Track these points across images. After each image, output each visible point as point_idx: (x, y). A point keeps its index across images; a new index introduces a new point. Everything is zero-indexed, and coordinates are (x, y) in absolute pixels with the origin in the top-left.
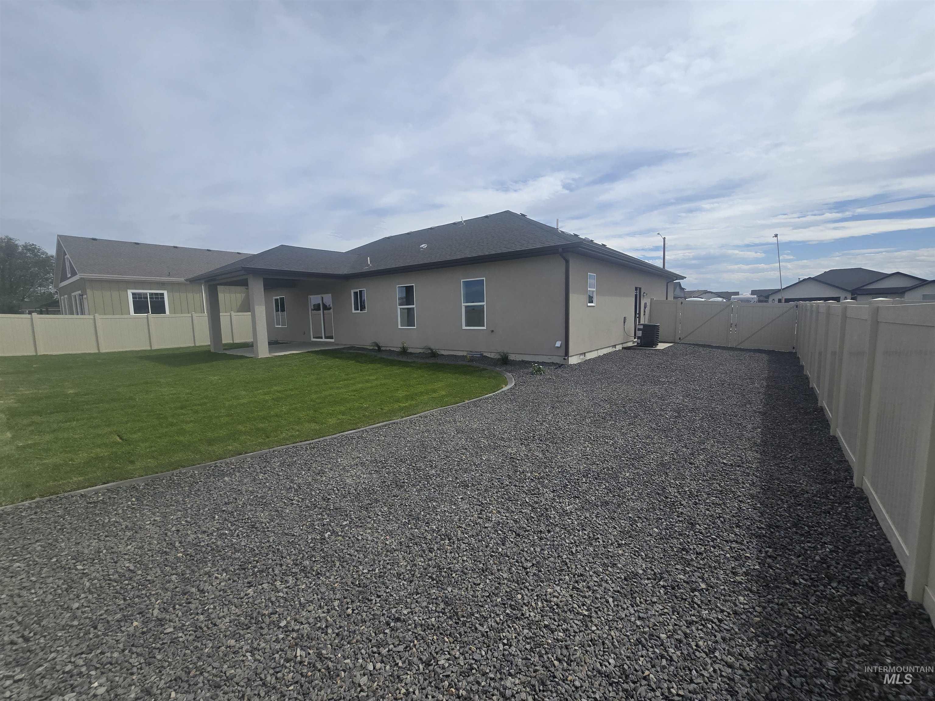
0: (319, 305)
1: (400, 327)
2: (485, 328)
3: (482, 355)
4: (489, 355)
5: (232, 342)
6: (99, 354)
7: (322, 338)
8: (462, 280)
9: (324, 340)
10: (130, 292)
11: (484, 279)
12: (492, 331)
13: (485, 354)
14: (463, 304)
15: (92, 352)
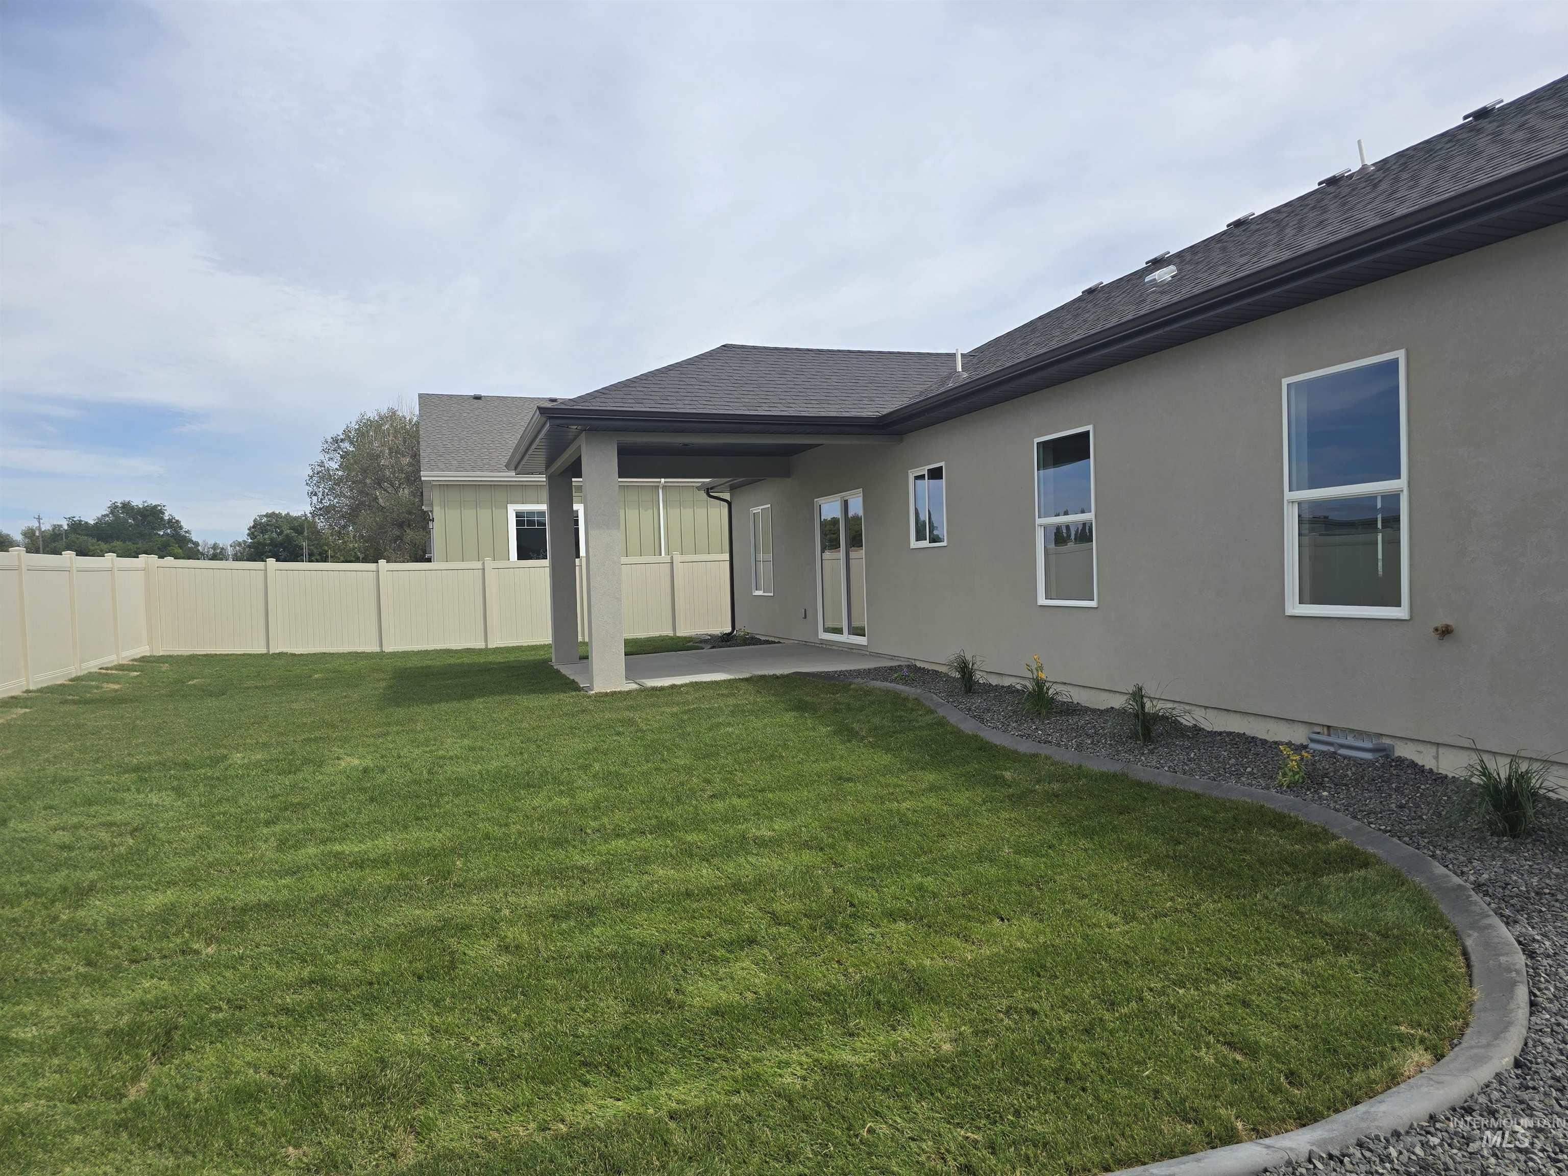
0: (835, 521)
1: (1042, 600)
2: (1400, 612)
3: (1384, 752)
4: (1425, 758)
5: (671, 633)
6: (381, 655)
7: (839, 631)
8: (1285, 381)
9: (845, 638)
10: (512, 510)
11: (1400, 355)
12: (1445, 632)
13: (1404, 751)
14: (1288, 495)
15: (368, 649)
